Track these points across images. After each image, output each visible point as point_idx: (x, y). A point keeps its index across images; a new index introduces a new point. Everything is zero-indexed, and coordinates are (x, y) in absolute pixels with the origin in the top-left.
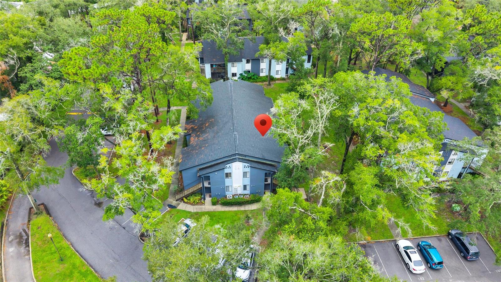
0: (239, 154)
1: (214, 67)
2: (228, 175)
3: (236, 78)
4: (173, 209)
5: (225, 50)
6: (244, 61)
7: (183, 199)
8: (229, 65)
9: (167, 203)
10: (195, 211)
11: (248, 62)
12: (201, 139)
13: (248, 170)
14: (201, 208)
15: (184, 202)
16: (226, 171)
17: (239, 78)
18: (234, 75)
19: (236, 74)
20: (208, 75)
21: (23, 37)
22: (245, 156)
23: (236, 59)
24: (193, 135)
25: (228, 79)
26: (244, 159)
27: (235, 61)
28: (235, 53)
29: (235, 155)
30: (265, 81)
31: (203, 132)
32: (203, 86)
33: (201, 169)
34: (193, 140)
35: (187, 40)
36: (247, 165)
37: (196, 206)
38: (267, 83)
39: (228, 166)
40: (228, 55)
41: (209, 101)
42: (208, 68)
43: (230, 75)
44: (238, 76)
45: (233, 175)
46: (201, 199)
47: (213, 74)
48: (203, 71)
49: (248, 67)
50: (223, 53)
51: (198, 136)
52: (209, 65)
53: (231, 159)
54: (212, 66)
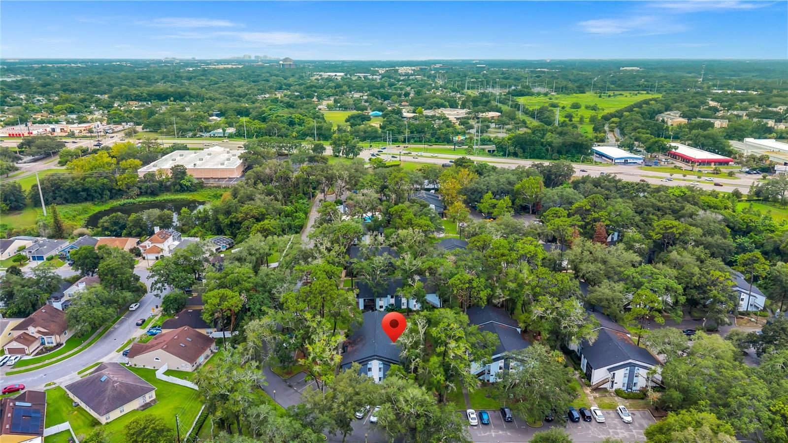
0: (376, 356)
1: (366, 301)
2: (370, 369)
3: (382, 310)
5: (374, 290)
6: (389, 296)
8: (378, 300)
11: (392, 297)
12: (354, 348)
13: (382, 366)
16: (369, 366)
17: (385, 310)
18: (381, 307)
20: (361, 307)
22: (380, 357)
23: (382, 295)
24: (349, 346)
25: (376, 310)
26: (379, 358)
27: (382, 297)
28: (381, 291)
29: (374, 356)
30: (405, 312)
31: (356, 344)
32: (357, 315)
34: (349, 349)
35: (345, 276)
36: (381, 362)
38: (406, 314)
39: (369, 363)
40: (376, 293)
41: (361, 324)
42: (361, 301)
43: (378, 307)
44: (384, 308)
45: (372, 369)
47: (365, 306)
48: (358, 303)
49: (392, 301)
50: (374, 291)
51: (353, 347)
52: (363, 299)
54: (364, 300)
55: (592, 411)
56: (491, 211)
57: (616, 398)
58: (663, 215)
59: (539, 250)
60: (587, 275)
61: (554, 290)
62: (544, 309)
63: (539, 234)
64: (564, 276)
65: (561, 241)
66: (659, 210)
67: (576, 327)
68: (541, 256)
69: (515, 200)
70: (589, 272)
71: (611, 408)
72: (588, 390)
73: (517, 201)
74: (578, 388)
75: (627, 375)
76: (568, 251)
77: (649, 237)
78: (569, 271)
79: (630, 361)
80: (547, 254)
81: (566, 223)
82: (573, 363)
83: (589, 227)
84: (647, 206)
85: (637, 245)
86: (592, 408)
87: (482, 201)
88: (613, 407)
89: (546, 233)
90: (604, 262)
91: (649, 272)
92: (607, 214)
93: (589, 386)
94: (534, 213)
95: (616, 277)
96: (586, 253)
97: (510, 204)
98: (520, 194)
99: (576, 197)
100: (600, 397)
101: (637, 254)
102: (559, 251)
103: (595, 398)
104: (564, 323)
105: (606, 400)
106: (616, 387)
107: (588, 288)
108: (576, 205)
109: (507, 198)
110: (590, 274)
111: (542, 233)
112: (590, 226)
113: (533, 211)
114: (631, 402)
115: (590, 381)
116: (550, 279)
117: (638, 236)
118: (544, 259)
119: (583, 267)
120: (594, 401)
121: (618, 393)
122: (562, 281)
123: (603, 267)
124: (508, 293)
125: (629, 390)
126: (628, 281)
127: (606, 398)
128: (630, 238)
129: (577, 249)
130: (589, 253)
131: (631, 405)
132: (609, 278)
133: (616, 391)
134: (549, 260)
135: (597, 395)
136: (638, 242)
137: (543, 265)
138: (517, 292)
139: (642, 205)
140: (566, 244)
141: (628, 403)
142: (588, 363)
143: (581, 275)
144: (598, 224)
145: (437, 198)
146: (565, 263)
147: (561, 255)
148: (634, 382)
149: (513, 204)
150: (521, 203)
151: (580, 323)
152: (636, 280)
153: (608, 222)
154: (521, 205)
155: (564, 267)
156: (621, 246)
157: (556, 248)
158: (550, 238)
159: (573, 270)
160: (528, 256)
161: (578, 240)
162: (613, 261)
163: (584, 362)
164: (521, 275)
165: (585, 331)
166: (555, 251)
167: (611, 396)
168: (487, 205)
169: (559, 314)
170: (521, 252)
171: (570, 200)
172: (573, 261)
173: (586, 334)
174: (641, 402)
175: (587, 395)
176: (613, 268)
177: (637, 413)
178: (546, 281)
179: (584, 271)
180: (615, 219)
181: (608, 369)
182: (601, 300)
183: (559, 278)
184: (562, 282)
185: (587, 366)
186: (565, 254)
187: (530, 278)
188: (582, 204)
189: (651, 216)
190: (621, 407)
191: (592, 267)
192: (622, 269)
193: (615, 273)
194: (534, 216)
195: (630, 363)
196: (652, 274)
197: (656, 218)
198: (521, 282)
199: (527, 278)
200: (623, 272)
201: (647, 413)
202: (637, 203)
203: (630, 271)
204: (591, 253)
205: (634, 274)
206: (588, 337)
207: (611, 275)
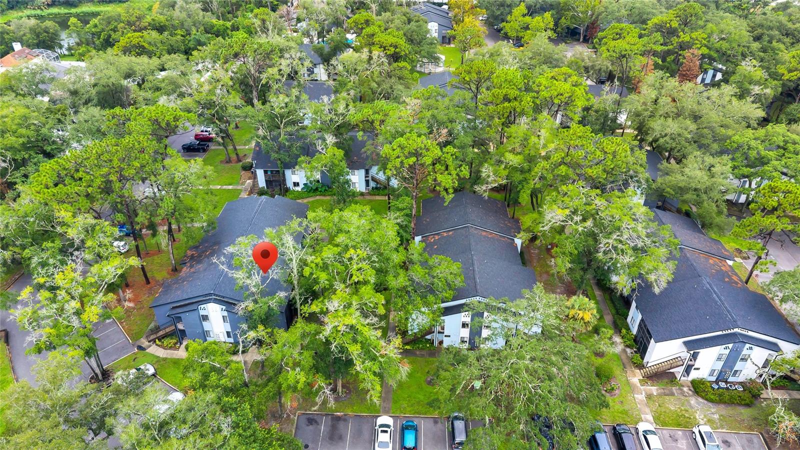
0: (214, 294)
1: (269, 173)
2: (205, 318)
3: (299, 189)
4: (142, 352)
7: (155, 342)
8: (288, 173)
9: (138, 343)
10: (164, 356)
12: (192, 270)
13: (226, 314)
14: (173, 354)
15: (157, 345)
17: (302, 189)
18: (296, 184)
19: (298, 183)
20: (262, 182)
21: (21, 136)
22: (223, 297)
23: (293, 165)
25: (288, 188)
26: (219, 300)
28: (288, 158)
29: (210, 294)
31: (199, 262)
33: (174, 308)
36: (223, 307)
37: (169, 351)
39: (202, 306)
40: (281, 162)
42: (260, 173)
43: (290, 184)
44: (301, 186)
45: (211, 318)
46: (176, 343)
47: (268, 182)
52: (262, 171)
53: (206, 299)
54: (266, 172)
55: (641, 433)
56: (521, 34)
57: (693, 401)
58: (793, 44)
59: (579, 91)
60: (662, 141)
61: (594, 172)
62: (567, 212)
63: (587, 69)
64: (618, 145)
65: (620, 79)
66: (787, 35)
67: (630, 252)
68: (580, 103)
69: (560, 19)
70: (666, 135)
71: (679, 425)
72: (635, 377)
73: (563, 20)
74: (617, 371)
75: (724, 357)
76: (633, 97)
77: (774, 76)
78: (627, 131)
79: (736, 330)
80: (594, 101)
81: (636, 47)
82: (614, 311)
83: (670, 58)
84: (770, 28)
85: (756, 89)
86: (642, 427)
87: (509, 18)
88: (685, 423)
89: (597, 68)
90: (696, 118)
91: (781, 138)
92: (705, 36)
93: (641, 366)
94: (586, 41)
95: (715, 146)
96: (663, 100)
97: (551, 25)
98: (569, 10)
99: (654, 11)
100: (660, 395)
101: (758, 105)
102: (616, 96)
103: (649, 397)
104: (605, 243)
105: (672, 405)
106: (694, 375)
107: (659, 166)
108: (655, 20)
109: (548, 15)
110: (667, 138)
111: (593, 67)
112: (673, 57)
113: (585, 37)
114: (724, 413)
115: (643, 358)
116: (591, 148)
117: (760, 74)
118: (587, 109)
119: (657, 126)
120: (647, 405)
121: (698, 387)
122: (614, 154)
123: (693, 127)
124: (506, 173)
125: (723, 385)
126: (738, 155)
127: (672, 398)
128: (745, 76)
129: (647, 92)
130: (670, 99)
131: (722, 418)
132: (700, 147)
133: (693, 382)
134: (596, 111)
135: (654, 390)
136: (758, 83)
137: (583, 122)
138: (522, 171)
139: (761, 26)
140: (629, 85)
141: (716, 412)
142: (642, 320)
143: (651, 139)
144: (686, 53)
145: (446, 15)
146: (622, 118)
147: (618, 103)
148: (735, 369)
149: (556, 24)
150: (569, 23)
151: (640, 244)
152: (753, 154)
153: (705, 51)
154: (568, 28)
155: (621, 125)
156: (728, 90)
157: (611, 91)
158: (604, 76)
159: (635, 130)
160: (556, 101)
161: (653, 77)
162: (713, 116)
163: (635, 317)
164: (534, 139)
165: (648, 263)
166: (608, 96)
167: (683, 393)
168: (516, 25)
169: (599, 224)
170: (545, 94)
171: (645, 17)
172: (638, 115)
173: (649, 272)
174: (745, 412)
175: (633, 389)
176: (711, 129)
177: (733, 439)
178: (581, 153)
179: (657, 134)
180: (717, 45)
181: (685, 343)
182: (682, 190)
183: (610, 148)
184: (614, 157)
185: (640, 325)
186: (625, 101)
187: (552, 146)
188: (665, 19)
189: (774, 44)
190: (705, 429)
191: (673, 127)
192: (730, 132)
193: (714, 137)
194: (585, 45)
195: (735, 334)
196: (786, 142)
197: (782, 46)
198: (532, 153)
199: (545, 146)
200: (730, 138)
201: (755, 440)
202: (754, 22)
203: (746, 137)
204: (674, 101)
205: (753, 143)
206: (652, 278)
207: (705, 141)
